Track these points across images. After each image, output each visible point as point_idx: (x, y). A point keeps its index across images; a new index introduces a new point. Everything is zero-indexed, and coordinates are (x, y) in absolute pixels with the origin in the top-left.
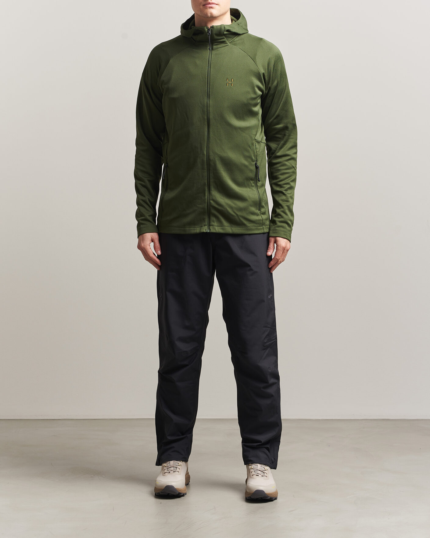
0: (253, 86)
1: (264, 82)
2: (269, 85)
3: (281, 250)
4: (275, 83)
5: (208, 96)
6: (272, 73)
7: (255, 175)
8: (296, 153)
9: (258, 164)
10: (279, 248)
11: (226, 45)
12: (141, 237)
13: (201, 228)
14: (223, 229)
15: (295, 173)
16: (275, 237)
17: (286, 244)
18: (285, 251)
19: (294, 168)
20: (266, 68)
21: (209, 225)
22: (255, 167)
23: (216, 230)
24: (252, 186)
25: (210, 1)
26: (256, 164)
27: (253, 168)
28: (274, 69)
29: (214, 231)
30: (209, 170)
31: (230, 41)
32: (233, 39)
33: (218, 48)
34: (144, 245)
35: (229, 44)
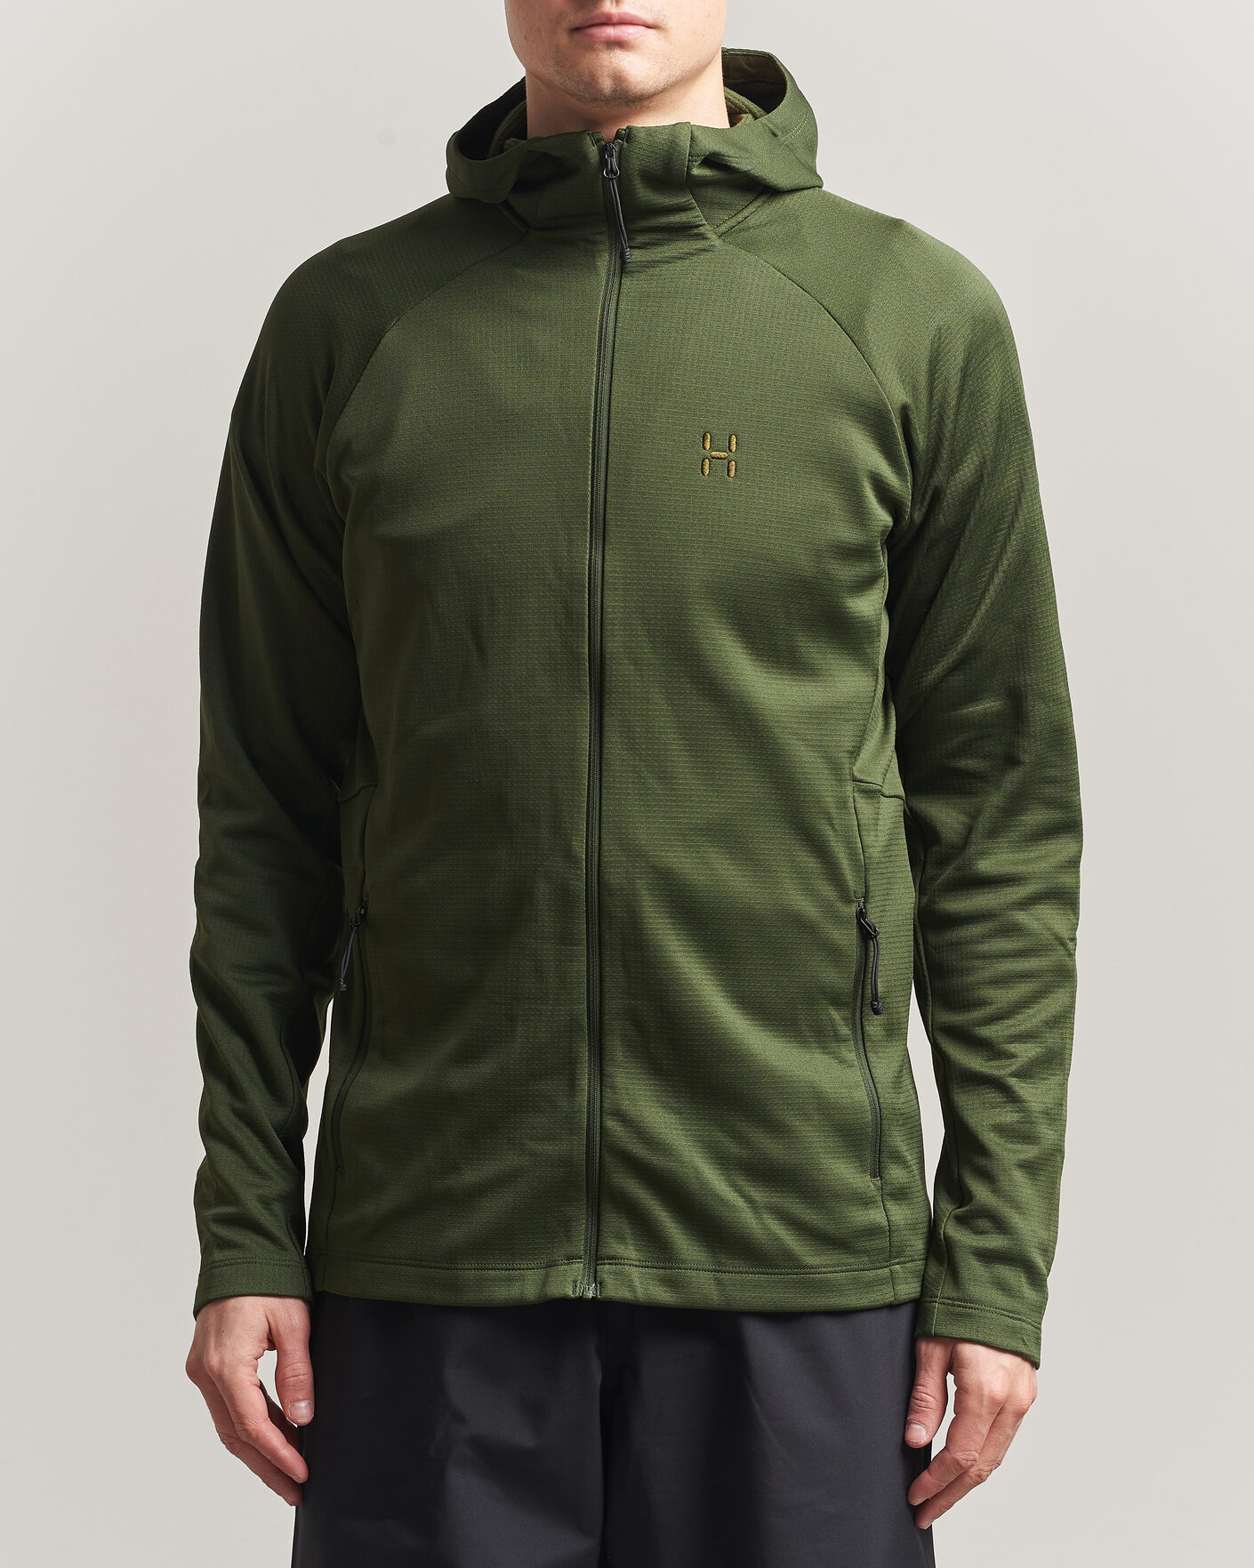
0: (845, 478)
1: (906, 460)
2: (931, 476)
3: (980, 1416)
4: (966, 471)
5: (600, 531)
6: (950, 413)
7: (857, 974)
8: (1074, 863)
9: (873, 918)
10: (972, 1402)
11: (701, 244)
12: (211, 1313)
13: (547, 1276)
14: (670, 1283)
15: (1065, 975)
16: (951, 1342)
17: (1013, 1383)
18: (1008, 1418)
19: (1063, 944)
20: (923, 380)
21: (597, 1257)
22: (855, 931)
23: (631, 1287)
24: (839, 1039)
25: (608, 7)
26: (861, 915)
27: (847, 938)
28: (962, 390)
29: (621, 1293)
30: (598, 944)
31: (723, 228)
32: (740, 217)
33: (653, 264)
34: (222, 1362)
35: (718, 242)
